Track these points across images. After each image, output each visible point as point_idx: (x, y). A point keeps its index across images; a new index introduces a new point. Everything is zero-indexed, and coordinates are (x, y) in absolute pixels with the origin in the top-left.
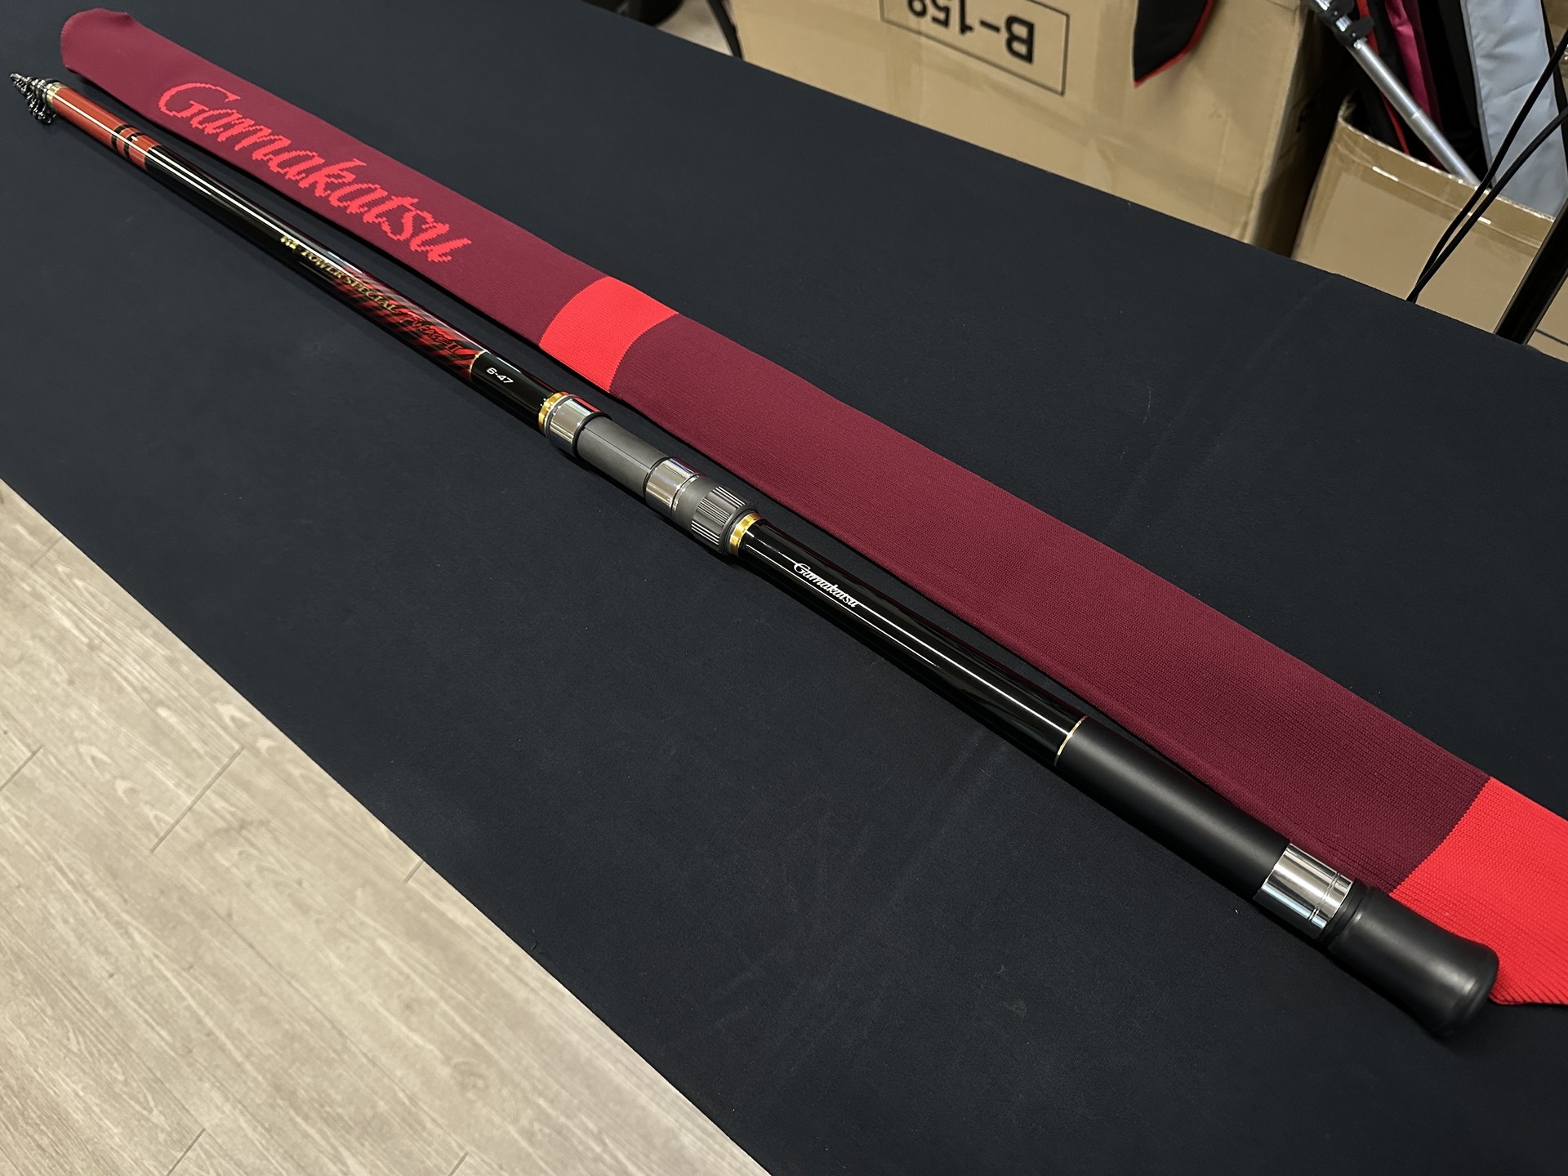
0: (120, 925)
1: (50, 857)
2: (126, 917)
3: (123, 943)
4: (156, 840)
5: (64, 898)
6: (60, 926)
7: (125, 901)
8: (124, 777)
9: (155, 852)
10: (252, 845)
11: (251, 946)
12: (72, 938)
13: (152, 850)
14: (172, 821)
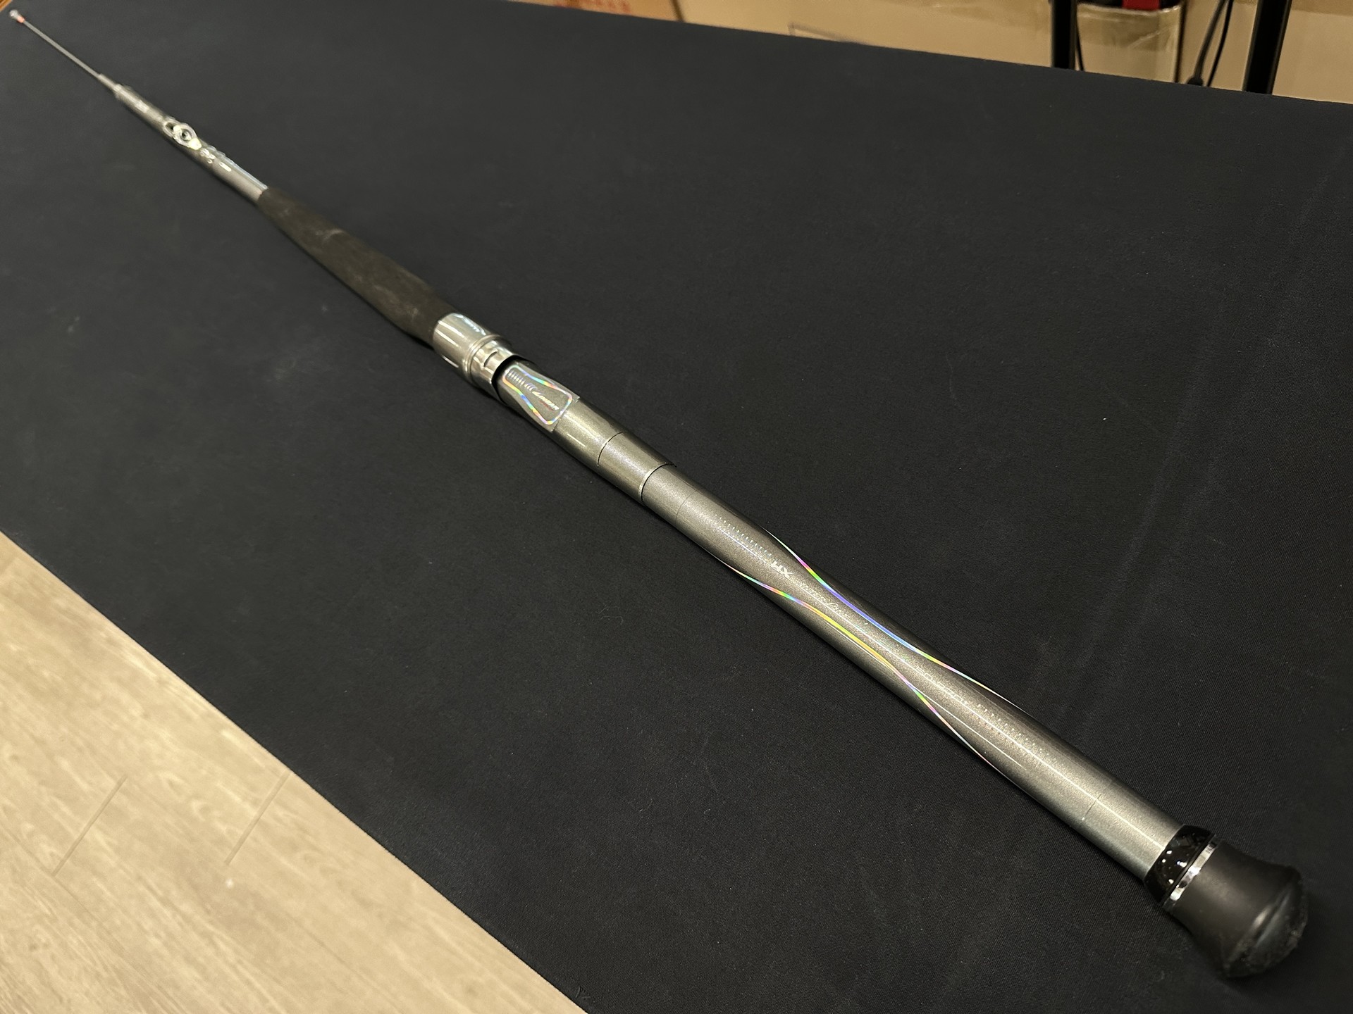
0: (206, 935)
1: (139, 878)
2: (210, 928)
3: (210, 951)
4: (229, 852)
5: (152, 914)
6: (155, 942)
7: (208, 912)
8: (197, 796)
9: (231, 863)
10: (315, 849)
11: (322, 944)
12: (165, 952)
13: (228, 862)
14: (242, 833)
